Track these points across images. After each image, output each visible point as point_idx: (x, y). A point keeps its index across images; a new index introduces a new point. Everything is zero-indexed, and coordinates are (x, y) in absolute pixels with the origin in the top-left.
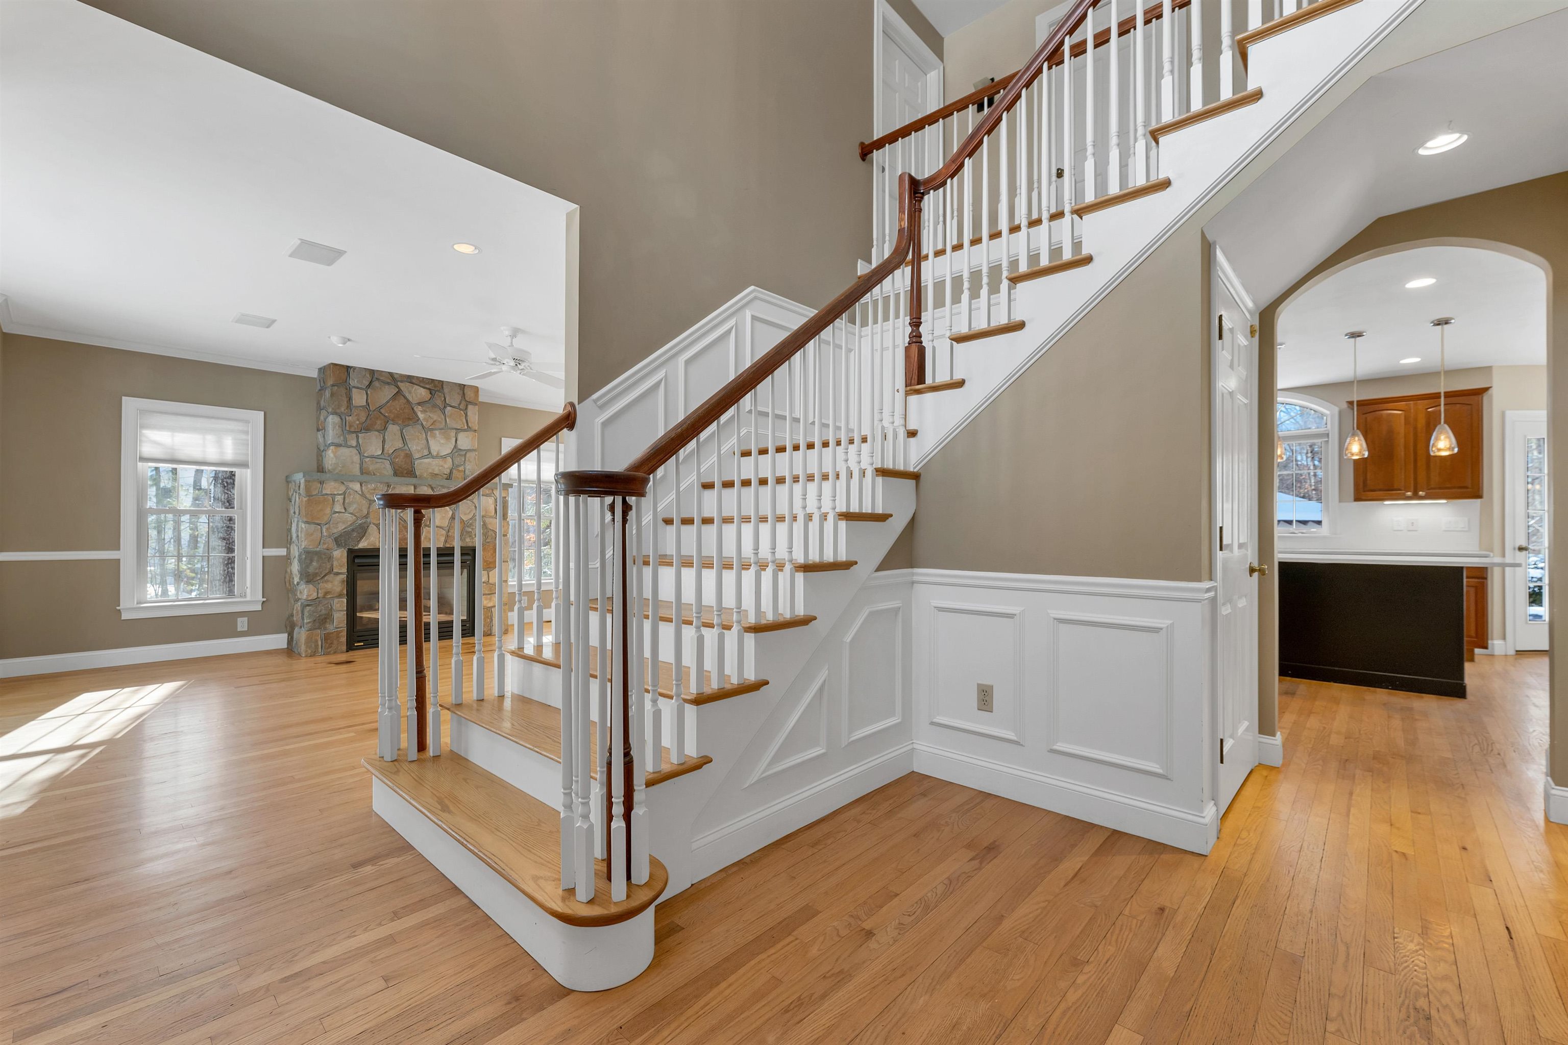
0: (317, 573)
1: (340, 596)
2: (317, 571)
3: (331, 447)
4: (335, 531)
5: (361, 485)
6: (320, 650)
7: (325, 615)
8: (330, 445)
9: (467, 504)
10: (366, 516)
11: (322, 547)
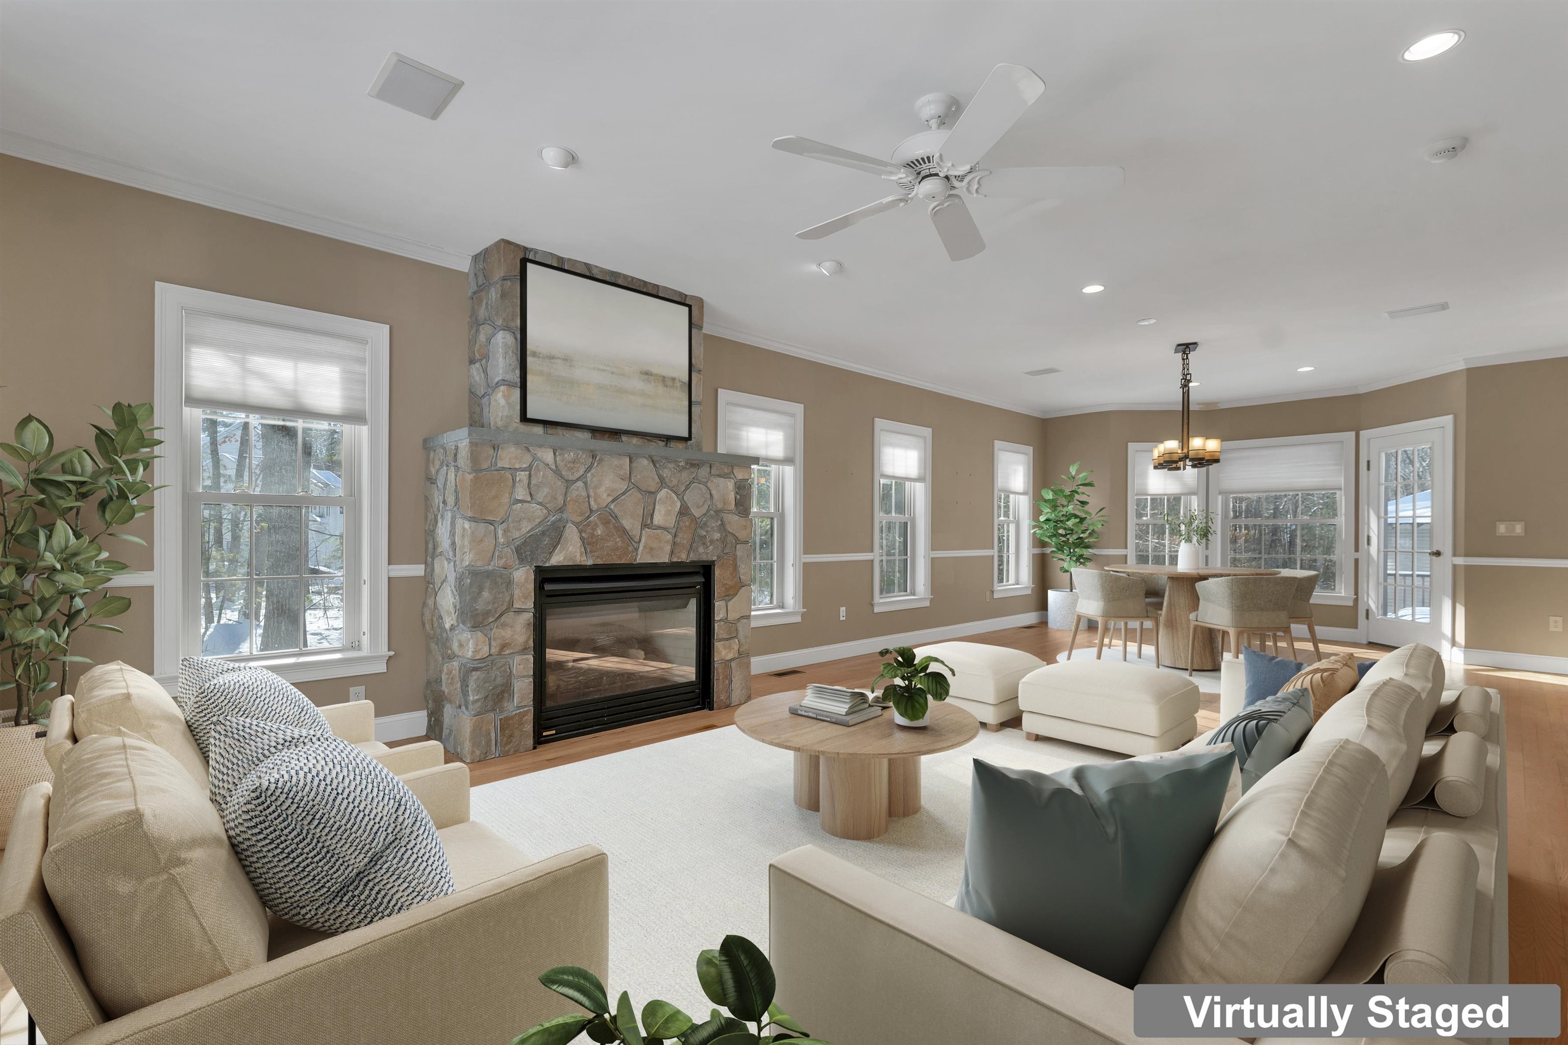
0: (490, 611)
1: (524, 651)
2: (490, 608)
3: (502, 388)
4: (517, 534)
5: (555, 454)
6: (493, 748)
7: (502, 685)
8: (498, 385)
9: (701, 489)
10: (561, 510)
11: (496, 564)
